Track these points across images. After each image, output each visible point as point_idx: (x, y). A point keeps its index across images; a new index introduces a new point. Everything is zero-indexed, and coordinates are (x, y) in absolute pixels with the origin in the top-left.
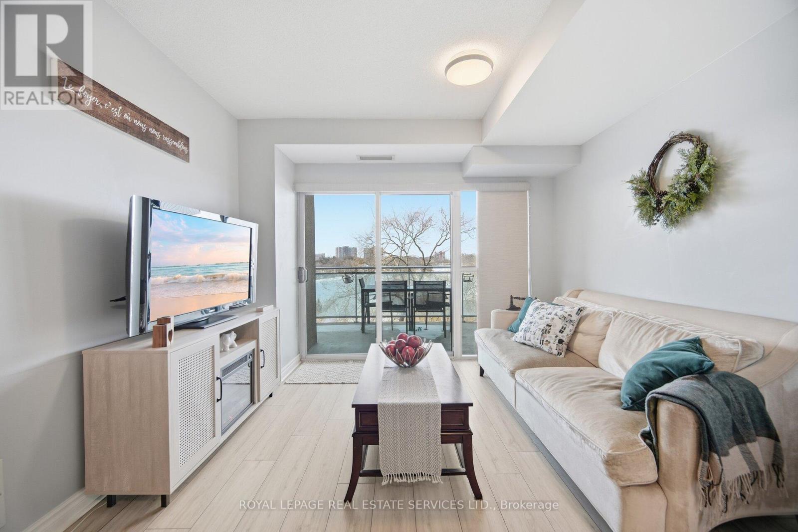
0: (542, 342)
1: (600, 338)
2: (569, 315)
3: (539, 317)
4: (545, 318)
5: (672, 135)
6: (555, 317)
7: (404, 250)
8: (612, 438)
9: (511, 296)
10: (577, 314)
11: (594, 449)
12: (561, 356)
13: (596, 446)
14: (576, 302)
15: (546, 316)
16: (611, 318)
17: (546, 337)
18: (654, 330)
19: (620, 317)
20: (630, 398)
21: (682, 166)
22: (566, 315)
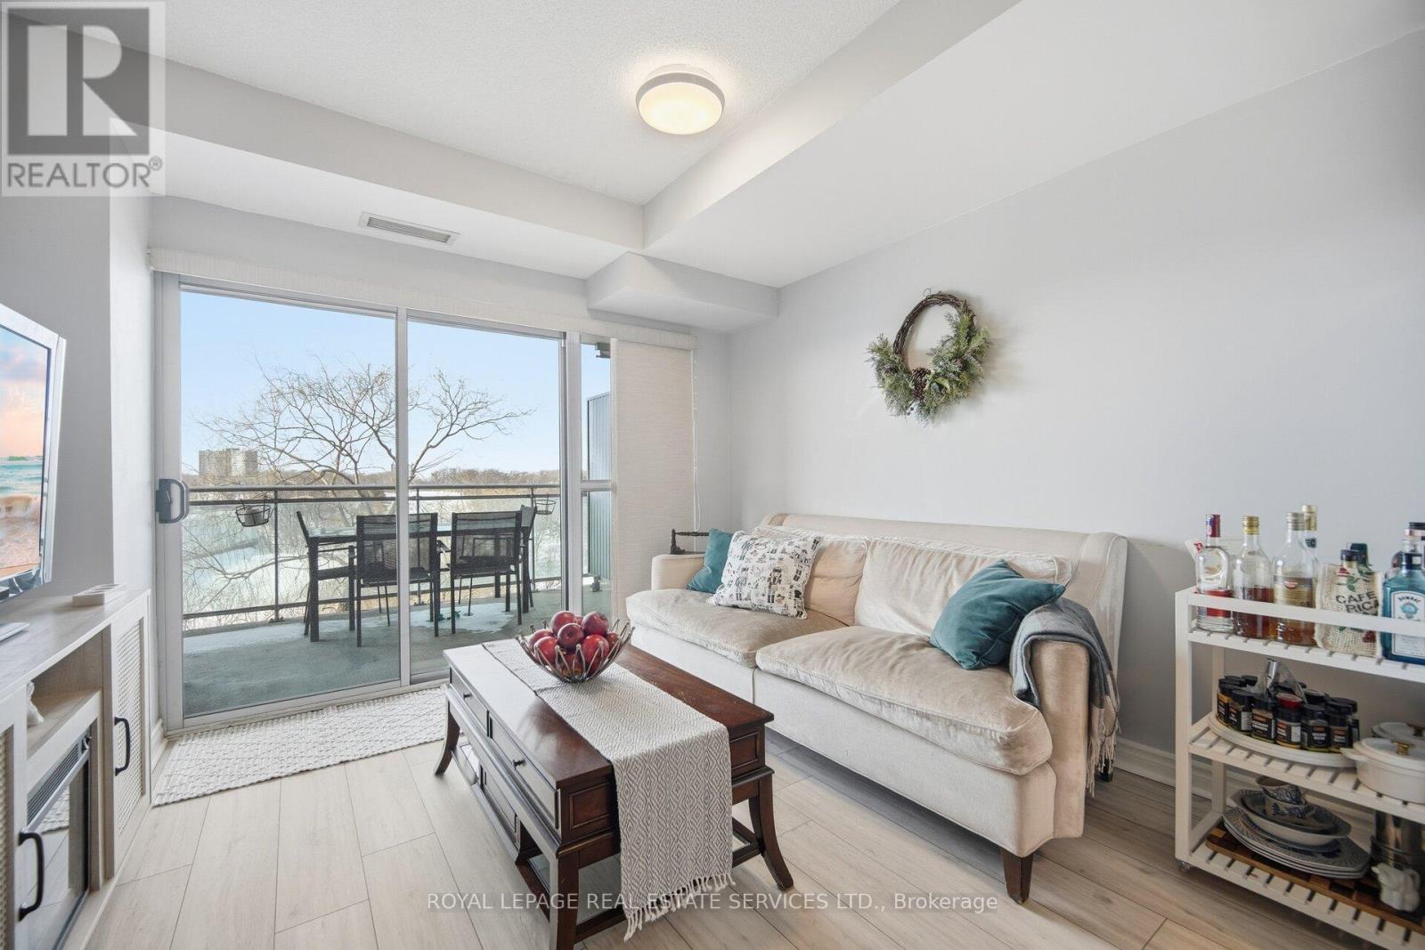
0: (771, 599)
1: (851, 581)
2: (803, 551)
3: (757, 558)
4: (767, 559)
5: (927, 293)
6: (785, 557)
7: (349, 455)
8: (1000, 711)
9: (673, 531)
10: (814, 548)
11: (981, 734)
12: (803, 617)
13: (981, 728)
14: (793, 532)
15: (768, 555)
16: (863, 549)
17: (777, 589)
18: (936, 560)
19: (878, 547)
20: (973, 653)
21: (948, 336)
22: (799, 552)
